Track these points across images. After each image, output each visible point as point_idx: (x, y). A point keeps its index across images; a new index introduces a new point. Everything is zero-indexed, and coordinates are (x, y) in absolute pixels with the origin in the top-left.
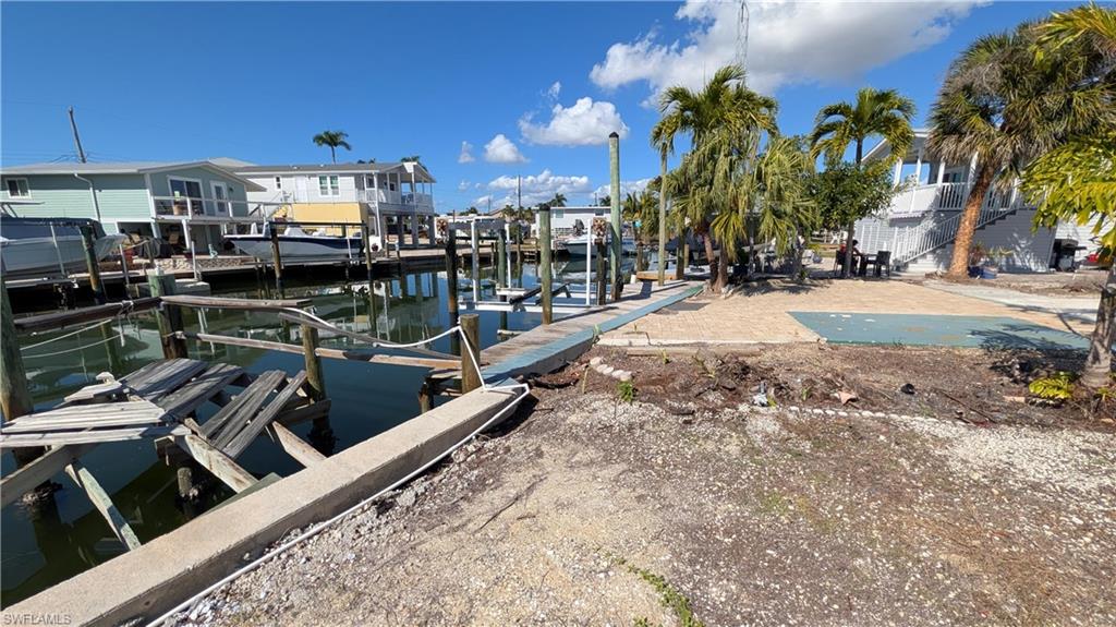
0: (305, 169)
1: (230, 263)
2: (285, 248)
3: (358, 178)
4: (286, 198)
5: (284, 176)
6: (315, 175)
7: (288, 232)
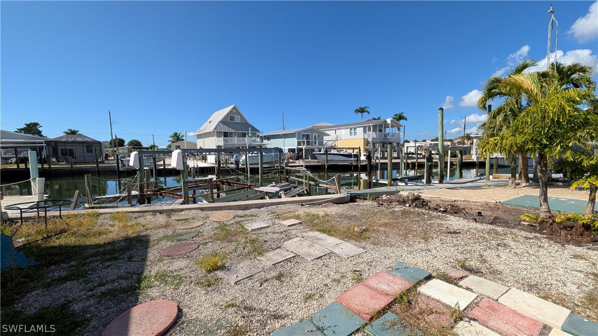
0: (345, 126)
1: (314, 163)
2: (330, 157)
3: (365, 128)
4: (337, 138)
5: (337, 129)
6: (348, 128)
7: (333, 151)
